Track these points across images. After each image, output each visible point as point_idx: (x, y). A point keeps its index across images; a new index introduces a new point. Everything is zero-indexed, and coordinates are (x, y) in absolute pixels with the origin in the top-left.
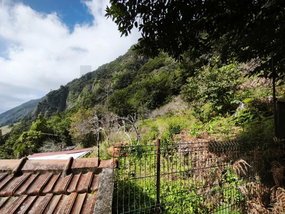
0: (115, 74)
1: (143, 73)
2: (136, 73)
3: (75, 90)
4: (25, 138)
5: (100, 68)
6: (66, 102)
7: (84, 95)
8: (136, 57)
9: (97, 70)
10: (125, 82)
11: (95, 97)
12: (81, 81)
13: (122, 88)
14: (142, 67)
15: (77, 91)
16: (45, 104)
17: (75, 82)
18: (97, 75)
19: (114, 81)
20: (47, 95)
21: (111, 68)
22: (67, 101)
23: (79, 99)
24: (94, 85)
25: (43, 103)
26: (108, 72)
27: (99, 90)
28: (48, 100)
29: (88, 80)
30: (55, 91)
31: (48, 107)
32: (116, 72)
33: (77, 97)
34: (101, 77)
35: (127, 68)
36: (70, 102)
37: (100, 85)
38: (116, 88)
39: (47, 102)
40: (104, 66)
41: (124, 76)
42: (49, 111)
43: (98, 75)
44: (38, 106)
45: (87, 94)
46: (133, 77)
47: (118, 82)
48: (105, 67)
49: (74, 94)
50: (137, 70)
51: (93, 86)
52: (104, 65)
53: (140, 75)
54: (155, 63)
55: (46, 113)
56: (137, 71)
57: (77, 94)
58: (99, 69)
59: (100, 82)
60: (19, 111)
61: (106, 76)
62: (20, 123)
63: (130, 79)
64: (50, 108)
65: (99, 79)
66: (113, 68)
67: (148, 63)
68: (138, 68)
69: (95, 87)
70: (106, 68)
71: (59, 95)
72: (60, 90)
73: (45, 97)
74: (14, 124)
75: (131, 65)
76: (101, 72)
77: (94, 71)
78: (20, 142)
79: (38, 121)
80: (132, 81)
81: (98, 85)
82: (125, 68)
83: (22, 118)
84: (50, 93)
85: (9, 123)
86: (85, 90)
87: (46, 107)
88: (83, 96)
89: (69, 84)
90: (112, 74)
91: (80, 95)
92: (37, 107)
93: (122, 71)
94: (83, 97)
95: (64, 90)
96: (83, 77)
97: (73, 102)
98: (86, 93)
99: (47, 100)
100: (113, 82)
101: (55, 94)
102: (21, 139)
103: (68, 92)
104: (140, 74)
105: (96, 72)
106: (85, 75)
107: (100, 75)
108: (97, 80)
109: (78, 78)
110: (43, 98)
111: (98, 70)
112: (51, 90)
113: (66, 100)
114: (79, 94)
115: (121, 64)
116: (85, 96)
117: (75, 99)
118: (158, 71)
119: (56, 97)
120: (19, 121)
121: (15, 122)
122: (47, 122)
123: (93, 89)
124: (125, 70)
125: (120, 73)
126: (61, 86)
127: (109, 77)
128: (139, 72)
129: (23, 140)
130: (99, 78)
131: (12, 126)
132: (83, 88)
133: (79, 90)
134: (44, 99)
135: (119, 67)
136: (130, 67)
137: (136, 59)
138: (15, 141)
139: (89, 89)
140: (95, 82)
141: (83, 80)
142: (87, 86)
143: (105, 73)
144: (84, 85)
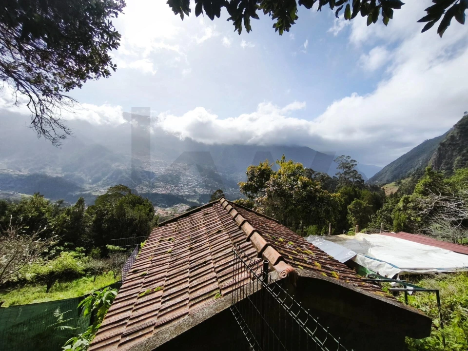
4: (406, 204)
16: (454, 145)
20: (456, 126)
25: (448, 142)
28: (460, 136)
31: (461, 150)
39: (457, 141)
42: (463, 156)
44: (439, 149)
55: (456, 162)
62: (410, 179)
64: (465, 152)
73: (451, 129)
74: (402, 181)
78: (400, 210)
79: (426, 178)
83: (412, 171)
84: (462, 120)
85: (396, 179)
87: (454, 149)
92: (436, 153)
99: (456, 135)
102: (400, 205)
110: (447, 134)
112: (465, 113)
120: (408, 177)
121: (403, 178)
122: (446, 180)
129: (404, 207)
131: (399, 183)
134: (450, 135)
138: (395, 206)
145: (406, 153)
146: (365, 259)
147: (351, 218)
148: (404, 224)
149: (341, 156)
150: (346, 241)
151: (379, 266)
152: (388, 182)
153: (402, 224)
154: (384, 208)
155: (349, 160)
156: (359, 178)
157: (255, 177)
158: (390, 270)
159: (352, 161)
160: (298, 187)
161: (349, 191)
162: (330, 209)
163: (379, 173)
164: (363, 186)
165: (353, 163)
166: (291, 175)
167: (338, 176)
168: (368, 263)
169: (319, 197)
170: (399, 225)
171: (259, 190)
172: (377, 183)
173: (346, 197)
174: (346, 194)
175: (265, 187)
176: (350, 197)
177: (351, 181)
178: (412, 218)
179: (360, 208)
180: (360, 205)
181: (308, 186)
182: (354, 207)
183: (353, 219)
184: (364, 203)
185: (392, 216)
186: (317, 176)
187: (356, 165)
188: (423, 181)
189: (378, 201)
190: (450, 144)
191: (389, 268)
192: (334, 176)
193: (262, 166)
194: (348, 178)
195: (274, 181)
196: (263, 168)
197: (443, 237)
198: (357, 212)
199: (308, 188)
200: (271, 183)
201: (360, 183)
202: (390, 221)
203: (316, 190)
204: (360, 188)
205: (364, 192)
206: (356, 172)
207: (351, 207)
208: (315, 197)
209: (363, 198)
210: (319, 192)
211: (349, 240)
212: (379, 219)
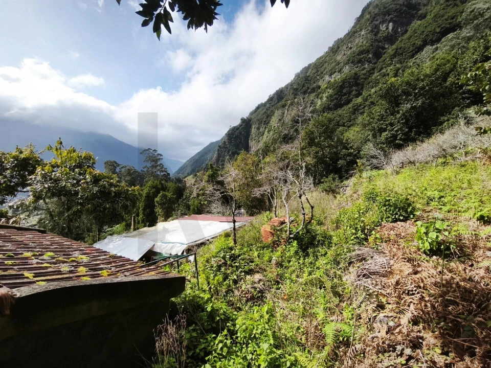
0: (325, 82)
1: (391, 64)
2: (373, 69)
3: (260, 122)
5: (298, 76)
6: (248, 142)
7: (273, 128)
8: (375, 30)
9: (292, 82)
10: (345, 94)
12: (268, 105)
13: (339, 106)
14: (390, 50)
15: (263, 123)
16: (225, 148)
17: (260, 109)
18: (292, 91)
19: (324, 95)
20: (226, 134)
21: (317, 71)
22: (250, 141)
23: (266, 136)
24: (288, 110)
25: (222, 146)
26: (312, 81)
28: (228, 142)
29: (278, 102)
30: (234, 127)
31: (229, 152)
32: (327, 78)
33: (263, 134)
34: (300, 93)
35: (352, 62)
36: (254, 142)
37: (297, 107)
38: (326, 108)
39: (227, 145)
40: (306, 69)
41: (344, 81)
42: (230, 156)
43: (294, 89)
44: (218, 150)
45: (276, 127)
46: (365, 79)
47: (331, 96)
48: (307, 72)
49: (258, 129)
50: (375, 61)
51: (286, 112)
52: (305, 67)
53: (384, 71)
54: (429, 29)
55: (226, 160)
56: (375, 63)
57: (263, 128)
58: (296, 78)
59: (298, 102)
60: (201, 157)
61: (308, 88)
63: (357, 84)
65: (295, 98)
66: (322, 69)
67: (406, 36)
68: (378, 55)
69: (289, 113)
70: (308, 75)
71: (240, 133)
72: (240, 125)
73: (224, 137)
74: (197, 174)
75: (361, 53)
76: (298, 84)
77: (288, 84)
80: (362, 89)
81: (295, 108)
82: (347, 63)
83: (204, 166)
84: (229, 131)
85: (194, 172)
86: (274, 121)
87: (226, 151)
89: (252, 113)
90: (320, 83)
91: (267, 130)
92: (216, 152)
93: (340, 71)
94: (271, 133)
95: (246, 124)
96: (271, 99)
97: (258, 141)
98: (276, 125)
99: (226, 141)
100: (321, 98)
101: (235, 131)
103: (250, 127)
104: (382, 69)
105: (291, 84)
106: (274, 94)
107: (296, 90)
108: (292, 99)
109: (264, 102)
110: (222, 139)
111: (294, 82)
113: (248, 140)
114: (265, 128)
115: (339, 58)
116: (275, 131)
117: (261, 136)
118: (437, 49)
119: (236, 137)
121: (198, 172)
124: (346, 69)
125: (337, 77)
126: (242, 119)
127: (313, 90)
128: (379, 65)
130: (296, 95)
132: (270, 118)
133: (266, 121)
134: (224, 140)
135: (334, 64)
136: (357, 59)
137: (375, 35)
139: (279, 118)
140: (290, 105)
141: (270, 104)
142: (278, 113)
143: (307, 83)
144: (273, 113)
145: (199, 151)
146: (161, 246)
147: (159, 210)
148: (197, 208)
149: (147, 149)
150: (147, 233)
151: (172, 248)
152: (189, 175)
153: (196, 209)
154: (184, 197)
155: (156, 154)
156: (166, 171)
157: (7, 169)
158: (179, 248)
159: (159, 154)
160: (87, 183)
161: (156, 184)
162: (128, 203)
163: (182, 167)
164: (170, 178)
165: (159, 157)
166: (76, 167)
167: (145, 170)
168: (164, 248)
169: (115, 192)
170: (194, 209)
171: (19, 189)
172: (181, 176)
173: (154, 190)
174: (153, 188)
175: (30, 185)
176: (157, 190)
177: (158, 175)
178: (202, 202)
179: (166, 199)
180: (164, 196)
181: (100, 180)
182: (160, 200)
183: (160, 211)
184: (169, 195)
185: (190, 203)
186: (123, 170)
187: (162, 159)
188: (208, 173)
189: (180, 191)
190: (223, 147)
191: (178, 247)
192: (142, 170)
193: (21, 152)
194: (155, 172)
195: (44, 176)
196: (22, 156)
197: (218, 213)
198: (164, 204)
199: (101, 183)
200: (39, 178)
201: (167, 177)
202: (188, 207)
203: (111, 185)
204: (166, 181)
205: (170, 184)
206: (163, 165)
207: (158, 200)
208: (110, 192)
209: (168, 190)
210: (116, 186)
211: (151, 231)
212: (181, 208)
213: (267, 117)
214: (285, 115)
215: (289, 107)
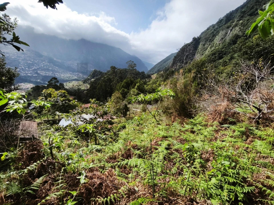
3: (207, 40)
7: (214, 45)
11: (225, 48)
12: (216, 27)
15: (209, 41)
17: (209, 30)
20: (181, 49)
22: (196, 54)
23: (208, 51)
24: (231, 30)
25: (177, 56)
27: (234, 37)
29: (225, 24)
30: (187, 44)
33: (207, 49)
34: (246, 15)
36: (199, 54)
37: (240, 28)
45: (218, 44)
51: (229, 32)
57: (207, 45)
59: (242, 23)
60: (164, 63)
65: (240, 20)
69: (231, 33)
71: (191, 48)
72: (191, 43)
73: (179, 51)
81: (237, 28)
84: (183, 46)
85: (158, 71)
86: (217, 40)
88: (213, 48)
91: (210, 47)
92: (173, 61)
95: (196, 41)
96: (220, 21)
97: (201, 54)
99: (180, 54)
101: (187, 47)
103: (199, 44)
106: (224, 17)
107: (244, 12)
108: (238, 21)
110: (177, 52)
114: (209, 45)
116: (216, 47)
117: (204, 51)
123: (228, 35)
130: (242, 17)
132: (215, 37)
133: (211, 39)
139: (222, 37)
140: (234, 26)
141: (218, 25)
142: (221, 33)
143: (256, 5)
144: (218, 32)
152: (154, 73)
163: (153, 68)
213: (213, 36)
214: (227, 35)
215: (233, 28)
